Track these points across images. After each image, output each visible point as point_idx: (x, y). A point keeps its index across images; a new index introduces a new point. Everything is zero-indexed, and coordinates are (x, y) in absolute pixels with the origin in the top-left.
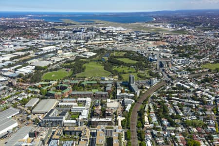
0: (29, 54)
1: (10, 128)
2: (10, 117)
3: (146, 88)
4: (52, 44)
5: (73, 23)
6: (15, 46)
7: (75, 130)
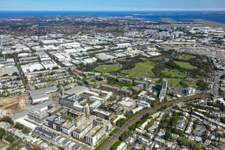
0: (104, 48)
1: (43, 99)
2: (49, 92)
3: (176, 96)
4: (129, 41)
5: (169, 22)
6: (100, 40)
7: (75, 113)
